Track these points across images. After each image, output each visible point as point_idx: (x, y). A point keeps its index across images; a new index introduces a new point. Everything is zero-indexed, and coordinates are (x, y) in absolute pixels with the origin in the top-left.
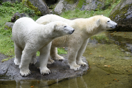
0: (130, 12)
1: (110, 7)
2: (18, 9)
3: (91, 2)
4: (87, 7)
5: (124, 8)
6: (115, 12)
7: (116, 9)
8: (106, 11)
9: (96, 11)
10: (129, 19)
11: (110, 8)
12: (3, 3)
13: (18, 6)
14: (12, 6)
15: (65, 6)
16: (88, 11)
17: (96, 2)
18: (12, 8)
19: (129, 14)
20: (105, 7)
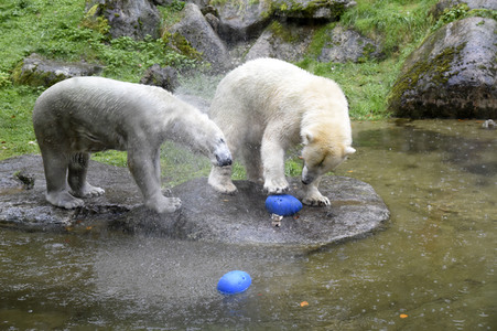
0: (457, 68)
1: (396, 53)
2: (151, 57)
3: (345, 41)
4: (334, 53)
5: (440, 57)
6: (415, 67)
7: (416, 58)
8: (386, 63)
9: (360, 62)
10: (456, 85)
11: (397, 57)
12: (115, 40)
13: (151, 48)
14: (136, 48)
15: (275, 49)
16: (337, 62)
17: (359, 41)
18: (137, 53)
19: (456, 74)
20: (383, 53)
